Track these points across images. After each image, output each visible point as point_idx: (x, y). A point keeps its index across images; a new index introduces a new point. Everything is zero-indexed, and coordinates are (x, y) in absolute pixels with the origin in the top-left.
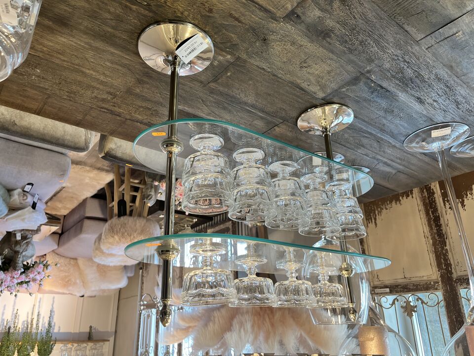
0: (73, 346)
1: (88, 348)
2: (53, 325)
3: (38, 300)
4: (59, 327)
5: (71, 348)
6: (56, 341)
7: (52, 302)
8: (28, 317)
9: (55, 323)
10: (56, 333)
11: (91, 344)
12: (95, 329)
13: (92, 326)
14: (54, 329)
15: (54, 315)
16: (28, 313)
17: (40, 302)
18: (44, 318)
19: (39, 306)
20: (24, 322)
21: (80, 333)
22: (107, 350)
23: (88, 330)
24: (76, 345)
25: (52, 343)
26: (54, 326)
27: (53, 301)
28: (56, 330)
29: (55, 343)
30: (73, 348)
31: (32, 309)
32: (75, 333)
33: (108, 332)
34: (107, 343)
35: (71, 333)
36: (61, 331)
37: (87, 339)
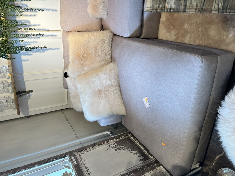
0: (8, 78)
1: (8, 94)
2: (30, 52)
3: (55, 34)
4: (27, 60)
5: (5, 77)
6: (11, 59)
7: (53, 48)
8: (34, 25)
9: (31, 54)
10: (21, 57)
11: (12, 96)
12: (30, 96)
13: (33, 92)
14: (25, 55)
15: (41, 52)
16: (39, 25)
17: (53, 35)
18: (36, 42)
19: (49, 36)
20: (29, 22)
21: (24, 82)
22: (8, 114)
23: (28, 89)
24: (9, 81)
25: (9, 55)
26: (29, 55)
27: (55, 49)
28: (23, 57)
29: (8, 59)
30: (5, 79)
31: (43, 28)
32: (23, 77)
33: (28, 109)
34: (16, 112)
35: (23, 73)
36: (23, 62)
37: (17, 91)
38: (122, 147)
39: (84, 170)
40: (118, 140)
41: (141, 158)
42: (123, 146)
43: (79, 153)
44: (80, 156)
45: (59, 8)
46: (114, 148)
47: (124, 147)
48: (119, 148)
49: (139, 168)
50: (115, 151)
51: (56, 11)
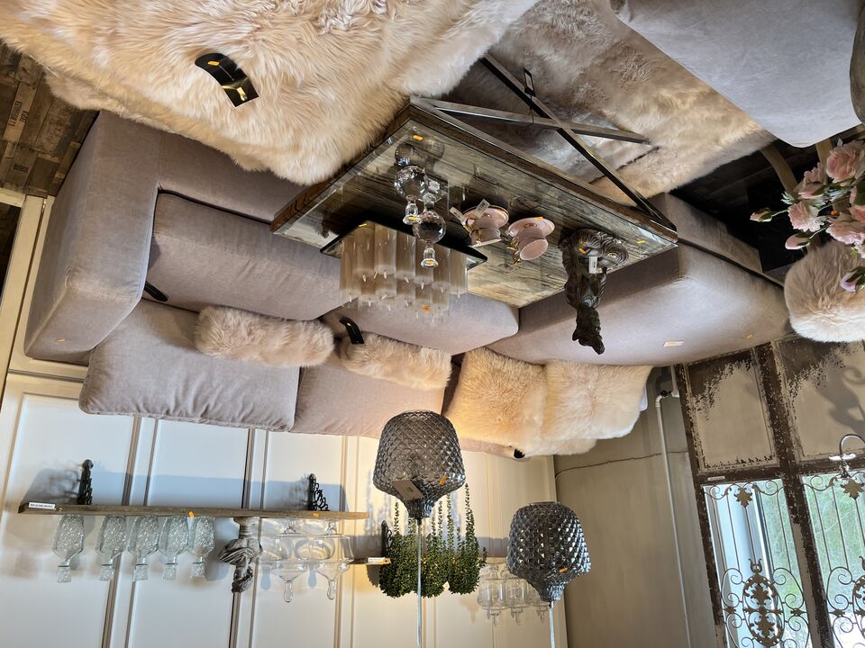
25: (479, 559)
38: (710, 389)
39: (740, 467)
40: (689, 389)
41: (743, 365)
42: (707, 386)
43: (702, 466)
44: (708, 466)
46: (708, 402)
47: (710, 384)
48: (710, 395)
49: (764, 378)
50: (715, 404)
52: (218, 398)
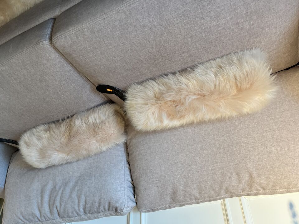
45: (282, 199)
51: (291, 206)
52: (61, 199)
